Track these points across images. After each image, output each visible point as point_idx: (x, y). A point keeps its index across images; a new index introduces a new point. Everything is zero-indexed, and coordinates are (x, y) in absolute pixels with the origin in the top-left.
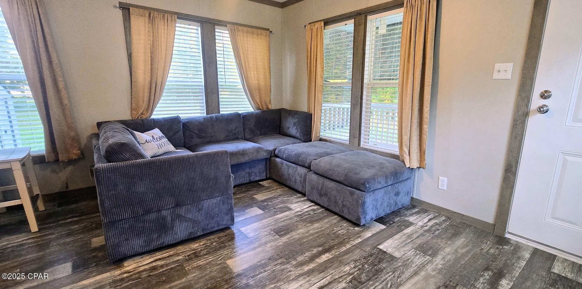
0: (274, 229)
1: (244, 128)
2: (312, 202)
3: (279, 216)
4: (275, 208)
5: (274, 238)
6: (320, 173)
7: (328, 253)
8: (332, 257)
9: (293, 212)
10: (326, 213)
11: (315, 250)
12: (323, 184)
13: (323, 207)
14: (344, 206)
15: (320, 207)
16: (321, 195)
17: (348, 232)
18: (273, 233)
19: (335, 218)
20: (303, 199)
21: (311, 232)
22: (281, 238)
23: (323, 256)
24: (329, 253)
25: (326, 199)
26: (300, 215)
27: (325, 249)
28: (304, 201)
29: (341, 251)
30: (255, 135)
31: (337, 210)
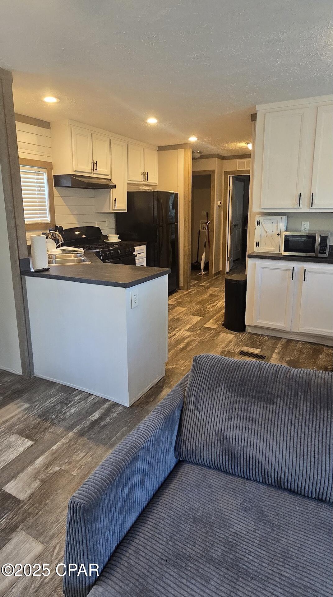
7: (94, 420)
8: (89, 418)
11: (108, 420)
23: (98, 417)
24: (92, 420)
27: (98, 424)
29: (80, 426)
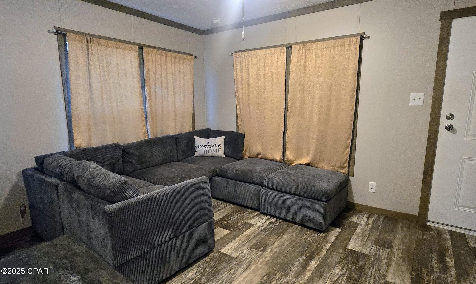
0: (252, 246)
1: (177, 150)
2: (267, 215)
3: (247, 233)
4: (237, 226)
5: (258, 254)
6: (276, 188)
7: (313, 260)
8: (318, 263)
9: (256, 227)
10: (286, 224)
11: (301, 259)
12: (280, 198)
13: (279, 218)
14: (304, 216)
15: (276, 219)
16: (277, 208)
17: (315, 239)
18: (253, 250)
19: (296, 228)
20: (256, 214)
21: (285, 243)
22: (264, 254)
23: (311, 263)
25: (284, 211)
26: (264, 229)
27: (308, 257)
28: (258, 215)
29: (322, 257)
30: (187, 156)
31: (296, 219)
